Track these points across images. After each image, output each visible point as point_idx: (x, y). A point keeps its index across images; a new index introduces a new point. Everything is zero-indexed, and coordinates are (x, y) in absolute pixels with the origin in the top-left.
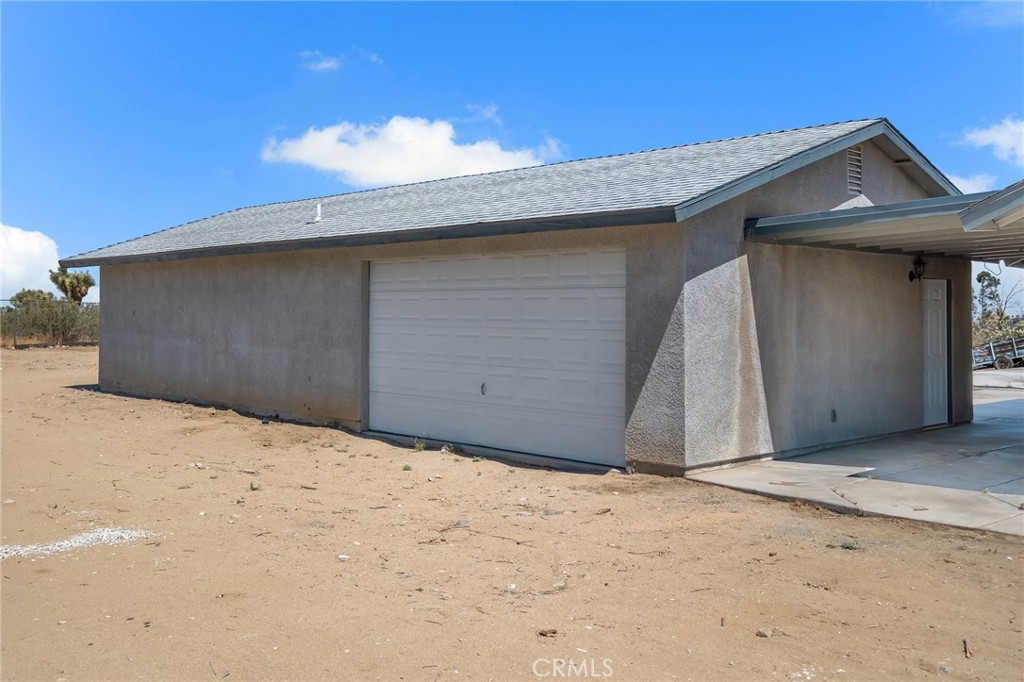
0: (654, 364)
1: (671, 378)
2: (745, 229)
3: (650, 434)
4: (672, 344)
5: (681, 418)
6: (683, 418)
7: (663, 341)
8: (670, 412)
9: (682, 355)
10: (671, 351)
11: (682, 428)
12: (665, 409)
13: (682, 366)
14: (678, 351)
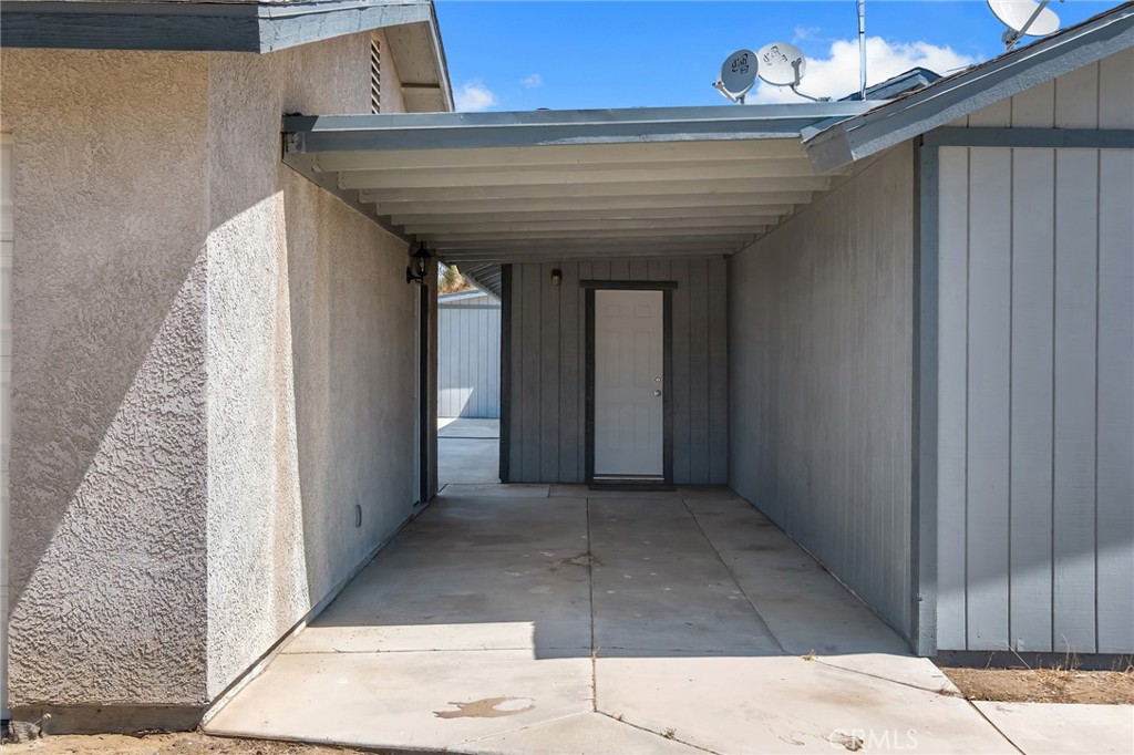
0: (107, 444)
1: (163, 479)
2: (284, 134)
3: (93, 631)
4: (166, 390)
5: (196, 579)
6: (202, 581)
7: (138, 383)
8: (159, 567)
9: (198, 417)
10: (165, 409)
11: (198, 607)
12: (145, 559)
13: (200, 446)
14: (186, 406)
